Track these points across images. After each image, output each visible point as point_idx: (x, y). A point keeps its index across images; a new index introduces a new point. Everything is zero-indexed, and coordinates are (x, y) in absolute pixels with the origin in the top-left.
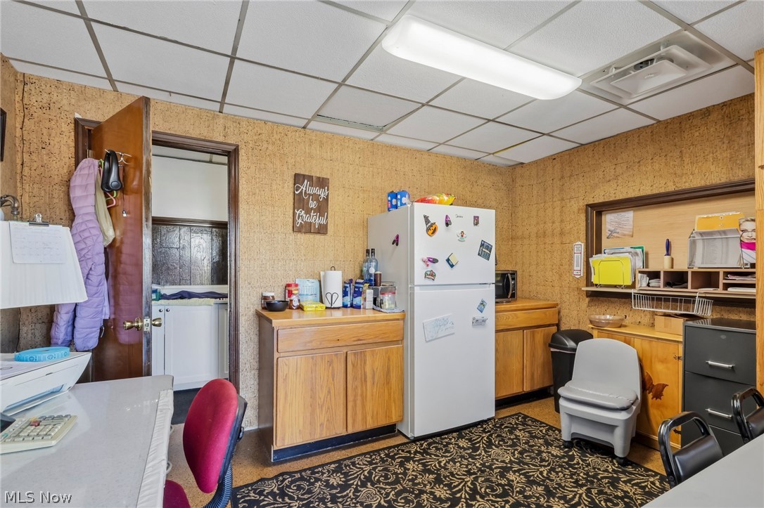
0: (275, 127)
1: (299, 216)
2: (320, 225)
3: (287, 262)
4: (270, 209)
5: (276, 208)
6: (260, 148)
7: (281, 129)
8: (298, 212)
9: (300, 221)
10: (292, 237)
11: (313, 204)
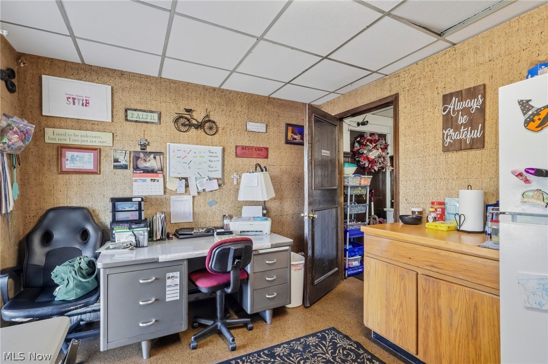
0: (426, 62)
1: (447, 135)
2: (472, 139)
3: (438, 181)
4: (422, 136)
5: (427, 134)
6: (414, 87)
7: (431, 60)
8: (446, 133)
9: (449, 140)
10: (443, 156)
11: (462, 120)
